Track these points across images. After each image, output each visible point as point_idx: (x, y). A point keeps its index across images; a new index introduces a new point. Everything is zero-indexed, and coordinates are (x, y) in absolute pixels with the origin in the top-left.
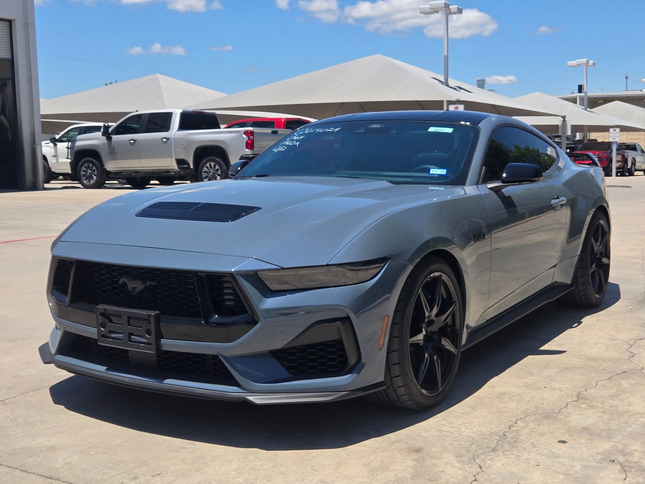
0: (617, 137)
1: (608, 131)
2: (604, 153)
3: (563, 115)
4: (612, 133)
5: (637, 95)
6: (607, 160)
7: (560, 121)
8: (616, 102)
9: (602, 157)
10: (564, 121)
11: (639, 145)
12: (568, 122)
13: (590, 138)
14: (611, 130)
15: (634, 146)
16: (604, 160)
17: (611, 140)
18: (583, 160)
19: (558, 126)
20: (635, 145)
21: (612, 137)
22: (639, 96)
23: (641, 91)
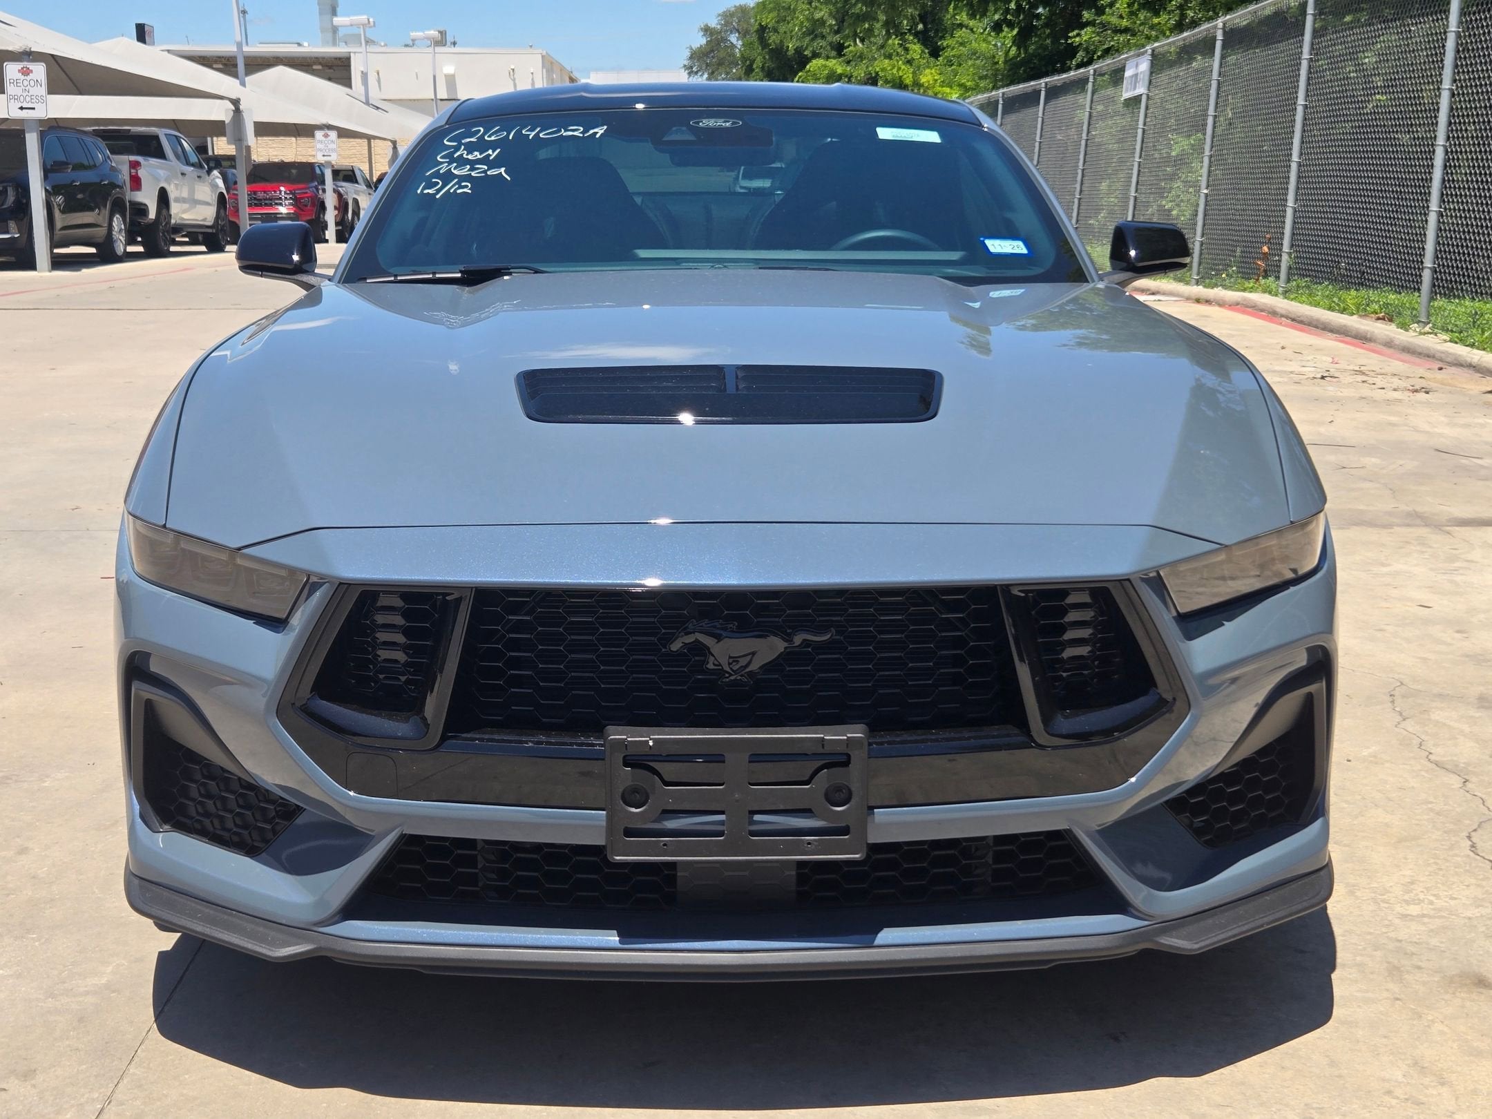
0: (334, 150)
1: (313, 136)
2: (305, 188)
3: (234, 97)
4: (321, 142)
5: (297, 55)
6: (313, 205)
7: (227, 110)
8: (280, 70)
9: (302, 198)
10: (237, 111)
11: (360, 169)
12: (245, 115)
13: (216, 153)
14: (319, 134)
15: (351, 173)
16: (306, 206)
17: (320, 159)
18: (261, 205)
19: (223, 122)
20: (353, 171)
21: (321, 150)
22: (303, 58)
23: (299, 44)
